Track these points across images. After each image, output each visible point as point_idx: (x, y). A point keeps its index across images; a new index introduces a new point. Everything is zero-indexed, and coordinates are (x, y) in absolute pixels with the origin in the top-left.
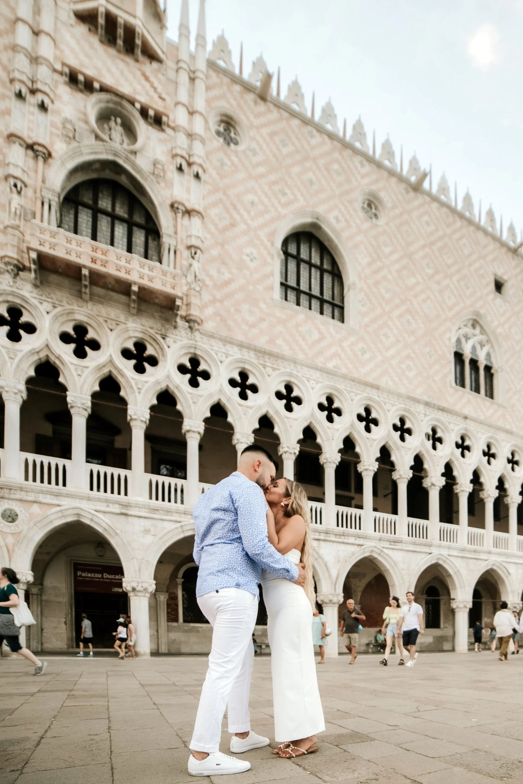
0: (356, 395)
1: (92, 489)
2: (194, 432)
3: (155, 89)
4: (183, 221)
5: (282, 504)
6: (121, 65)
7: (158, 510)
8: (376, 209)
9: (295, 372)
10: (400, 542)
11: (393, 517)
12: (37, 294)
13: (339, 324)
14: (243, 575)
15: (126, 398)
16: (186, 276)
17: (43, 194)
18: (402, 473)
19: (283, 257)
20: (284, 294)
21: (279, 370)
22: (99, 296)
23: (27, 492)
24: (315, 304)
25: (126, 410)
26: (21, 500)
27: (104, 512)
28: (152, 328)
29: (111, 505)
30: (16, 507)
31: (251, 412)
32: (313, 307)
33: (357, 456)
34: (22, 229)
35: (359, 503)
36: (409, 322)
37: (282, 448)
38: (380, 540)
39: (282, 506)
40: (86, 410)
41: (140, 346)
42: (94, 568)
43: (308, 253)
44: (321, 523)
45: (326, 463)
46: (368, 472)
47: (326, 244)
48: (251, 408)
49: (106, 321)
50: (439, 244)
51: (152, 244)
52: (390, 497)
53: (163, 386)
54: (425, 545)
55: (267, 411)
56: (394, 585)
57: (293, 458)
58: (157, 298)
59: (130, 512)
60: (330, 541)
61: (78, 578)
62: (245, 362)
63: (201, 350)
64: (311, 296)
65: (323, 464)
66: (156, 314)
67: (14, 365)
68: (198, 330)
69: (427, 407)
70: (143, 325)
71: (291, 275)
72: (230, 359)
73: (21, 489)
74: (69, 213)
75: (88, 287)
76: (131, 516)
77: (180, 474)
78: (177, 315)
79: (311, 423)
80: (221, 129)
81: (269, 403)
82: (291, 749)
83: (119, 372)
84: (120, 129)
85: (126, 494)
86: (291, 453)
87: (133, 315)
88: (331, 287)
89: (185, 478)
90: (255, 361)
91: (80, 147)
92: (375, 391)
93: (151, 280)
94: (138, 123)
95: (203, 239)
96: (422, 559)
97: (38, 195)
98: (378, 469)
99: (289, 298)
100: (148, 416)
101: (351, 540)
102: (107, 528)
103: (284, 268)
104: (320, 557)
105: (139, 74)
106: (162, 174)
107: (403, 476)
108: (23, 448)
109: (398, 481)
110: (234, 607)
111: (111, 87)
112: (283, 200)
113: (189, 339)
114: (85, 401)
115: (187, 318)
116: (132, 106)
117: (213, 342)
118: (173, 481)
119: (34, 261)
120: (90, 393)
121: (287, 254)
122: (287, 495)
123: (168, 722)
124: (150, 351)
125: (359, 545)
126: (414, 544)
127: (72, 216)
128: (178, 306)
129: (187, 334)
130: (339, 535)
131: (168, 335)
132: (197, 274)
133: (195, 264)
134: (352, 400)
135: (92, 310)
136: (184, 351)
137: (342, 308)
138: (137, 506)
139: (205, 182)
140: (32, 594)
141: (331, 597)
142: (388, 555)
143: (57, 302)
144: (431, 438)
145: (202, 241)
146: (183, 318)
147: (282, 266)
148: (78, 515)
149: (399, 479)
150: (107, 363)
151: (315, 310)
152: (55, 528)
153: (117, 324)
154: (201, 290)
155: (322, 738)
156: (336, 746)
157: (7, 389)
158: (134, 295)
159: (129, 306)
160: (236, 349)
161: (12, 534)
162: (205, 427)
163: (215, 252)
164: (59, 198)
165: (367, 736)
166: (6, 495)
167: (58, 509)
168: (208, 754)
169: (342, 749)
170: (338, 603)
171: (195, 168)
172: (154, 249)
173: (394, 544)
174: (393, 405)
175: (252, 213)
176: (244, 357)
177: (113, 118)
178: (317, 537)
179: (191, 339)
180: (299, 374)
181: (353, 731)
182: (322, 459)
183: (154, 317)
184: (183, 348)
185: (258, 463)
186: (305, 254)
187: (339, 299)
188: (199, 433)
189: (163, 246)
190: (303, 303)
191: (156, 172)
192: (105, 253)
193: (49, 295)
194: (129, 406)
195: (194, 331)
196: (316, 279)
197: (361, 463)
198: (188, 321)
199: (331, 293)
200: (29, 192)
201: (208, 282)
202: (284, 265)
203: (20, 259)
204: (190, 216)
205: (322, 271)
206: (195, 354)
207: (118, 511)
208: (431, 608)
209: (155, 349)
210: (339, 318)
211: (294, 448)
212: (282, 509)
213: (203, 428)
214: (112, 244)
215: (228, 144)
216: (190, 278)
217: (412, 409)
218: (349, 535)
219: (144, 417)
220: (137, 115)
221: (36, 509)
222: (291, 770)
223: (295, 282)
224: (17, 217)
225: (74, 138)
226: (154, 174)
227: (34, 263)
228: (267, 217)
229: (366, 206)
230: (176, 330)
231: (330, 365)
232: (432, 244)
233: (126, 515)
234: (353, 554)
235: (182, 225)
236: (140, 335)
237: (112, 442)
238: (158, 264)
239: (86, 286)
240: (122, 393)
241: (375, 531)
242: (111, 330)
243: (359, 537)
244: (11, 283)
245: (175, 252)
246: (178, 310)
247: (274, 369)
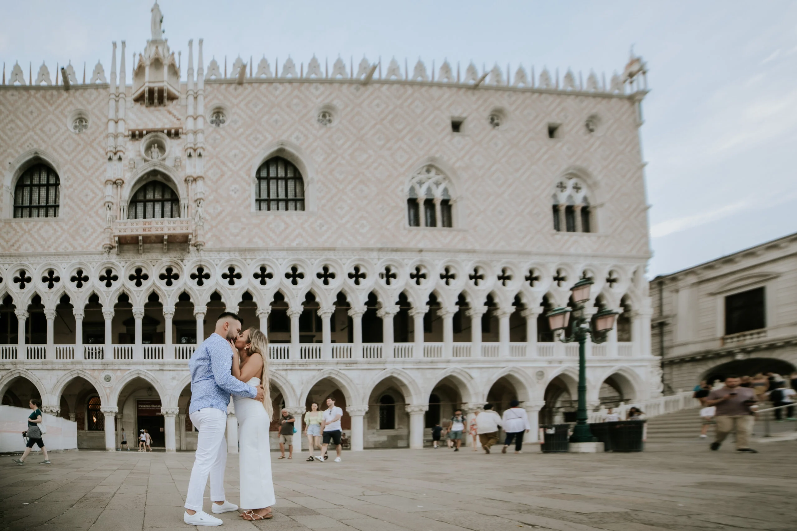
0: (315, 260)
1: (145, 358)
2: (200, 313)
3: (174, 116)
4: (192, 186)
5: (245, 348)
6: (157, 113)
7: (180, 365)
8: (329, 116)
9: (267, 257)
10: (356, 363)
11: (349, 345)
12: (119, 259)
13: (302, 212)
15: (162, 302)
16: (194, 219)
17: (120, 205)
18: (356, 309)
19: (257, 181)
20: (258, 206)
21: (255, 259)
22: (148, 249)
23: (115, 364)
24: (282, 205)
25: (162, 309)
26: (112, 370)
27: (151, 370)
28: (175, 257)
29: (154, 366)
30: (110, 373)
31: (236, 291)
32: (280, 208)
33: (317, 304)
34: (111, 228)
35: (319, 339)
36: (362, 191)
37: (259, 311)
38: (337, 364)
39: (245, 350)
40: (142, 314)
41: (169, 270)
42: (147, 402)
43: (275, 171)
44: (288, 358)
45: (292, 314)
46: (326, 315)
47: (289, 159)
48: (237, 289)
49: (151, 262)
50: (390, 117)
51: (175, 208)
52: (346, 331)
53: (182, 290)
54: (380, 363)
55: (248, 289)
56: (350, 397)
57: (267, 315)
58: (178, 238)
59: (165, 368)
60: (295, 370)
61: (139, 409)
62: (232, 261)
63: (204, 261)
64: (278, 201)
65: (290, 316)
66: (178, 248)
67: (109, 300)
68: (202, 249)
69: (380, 252)
70: (171, 257)
71: (263, 192)
72: (223, 261)
73: (112, 364)
74: (132, 209)
75: (142, 246)
76: (165, 370)
77: (193, 341)
78: (189, 244)
79: (280, 289)
80: (214, 118)
81: (249, 282)
82: (252, 514)
83: (158, 288)
84: (157, 150)
85: (162, 358)
86: (265, 313)
87: (165, 253)
88: (293, 188)
89: (196, 343)
90: (239, 258)
91: (137, 170)
92: (332, 253)
93: (174, 229)
94: (166, 141)
95: (204, 192)
96: (376, 374)
97: (118, 206)
98: (335, 311)
99: (262, 208)
100: (174, 310)
101: (313, 367)
102: (153, 379)
103: (258, 189)
104: (287, 382)
105: (166, 112)
106: (179, 164)
107: (358, 312)
108: (113, 342)
109: (353, 317)
110: (209, 419)
111: (152, 129)
112: (256, 143)
113: (197, 257)
114: (141, 310)
115: (196, 245)
116: (163, 133)
117: (211, 254)
118: (188, 346)
119: (117, 242)
120: (144, 304)
121: (259, 178)
122: (249, 342)
123: (178, 490)
124: (175, 271)
125: (319, 370)
126: (369, 363)
127: (134, 210)
128: (190, 239)
129: (195, 254)
130: (302, 364)
131: (185, 258)
132: (201, 215)
133: (200, 209)
134: (312, 264)
135: (144, 258)
136: (194, 265)
137: (303, 201)
138: (169, 364)
139: (204, 156)
140: (118, 419)
141: (296, 410)
142: (344, 374)
143: (127, 260)
144: (385, 276)
145: (204, 194)
146: (192, 245)
147: (256, 188)
148: (138, 373)
149: (354, 314)
150: (152, 285)
151: (281, 209)
152: (128, 382)
153: (157, 261)
154: (203, 224)
155: (278, 509)
156: (287, 516)
157: (106, 313)
158: (165, 241)
159: (163, 248)
160: (226, 254)
161: (109, 388)
162: (208, 309)
163: (211, 198)
164: (128, 203)
165: (314, 511)
166: (106, 368)
167: (129, 371)
168: (195, 512)
169: (291, 518)
170: (301, 414)
171: (198, 151)
172: (176, 211)
173: (350, 365)
174: (348, 259)
175: (235, 162)
176: (232, 258)
177: (153, 146)
178: (285, 368)
179: (198, 257)
180: (271, 258)
181: (302, 506)
182: (289, 313)
183: (176, 250)
184: (193, 263)
185: (227, 324)
186: (273, 173)
187: (300, 195)
188: (204, 313)
189: (181, 207)
190: (272, 207)
191: (176, 165)
192: (150, 224)
193: (124, 257)
194: (163, 307)
195: (199, 251)
196: (282, 187)
197: (321, 308)
198: (196, 246)
199: (294, 193)
200: (114, 207)
201: (208, 217)
202: (258, 187)
203: (111, 243)
204: (196, 182)
205: (286, 179)
206: (201, 265)
207: (158, 368)
208: (385, 413)
209: (177, 269)
210: (300, 208)
211: (267, 309)
212: (246, 352)
213: (206, 309)
214: (154, 217)
215: (219, 125)
216: (197, 219)
217: (366, 258)
218: (310, 364)
219: (171, 311)
220: (165, 136)
221: (119, 373)
222: (250, 529)
223: (266, 195)
224: (109, 222)
225: (134, 167)
226: (175, 166)
227: (117, 243)
228: (245, 160)
229: (321, 118)
230: (189, 254)
231: (294, 244)
232: (383, 119)
233: (162, 370)
234: (314, 377)
235: (191, 189)
236: (168, 264)
237: (156, 330)
238: (178, 218)
239: (141, 246)
240: (160, 300)
241: (333, 357)
242: (154, 266)
243: (319, 364)
244: (107, 257)
245: (188, 207)
246: (190, 242)
247: (252, 259)
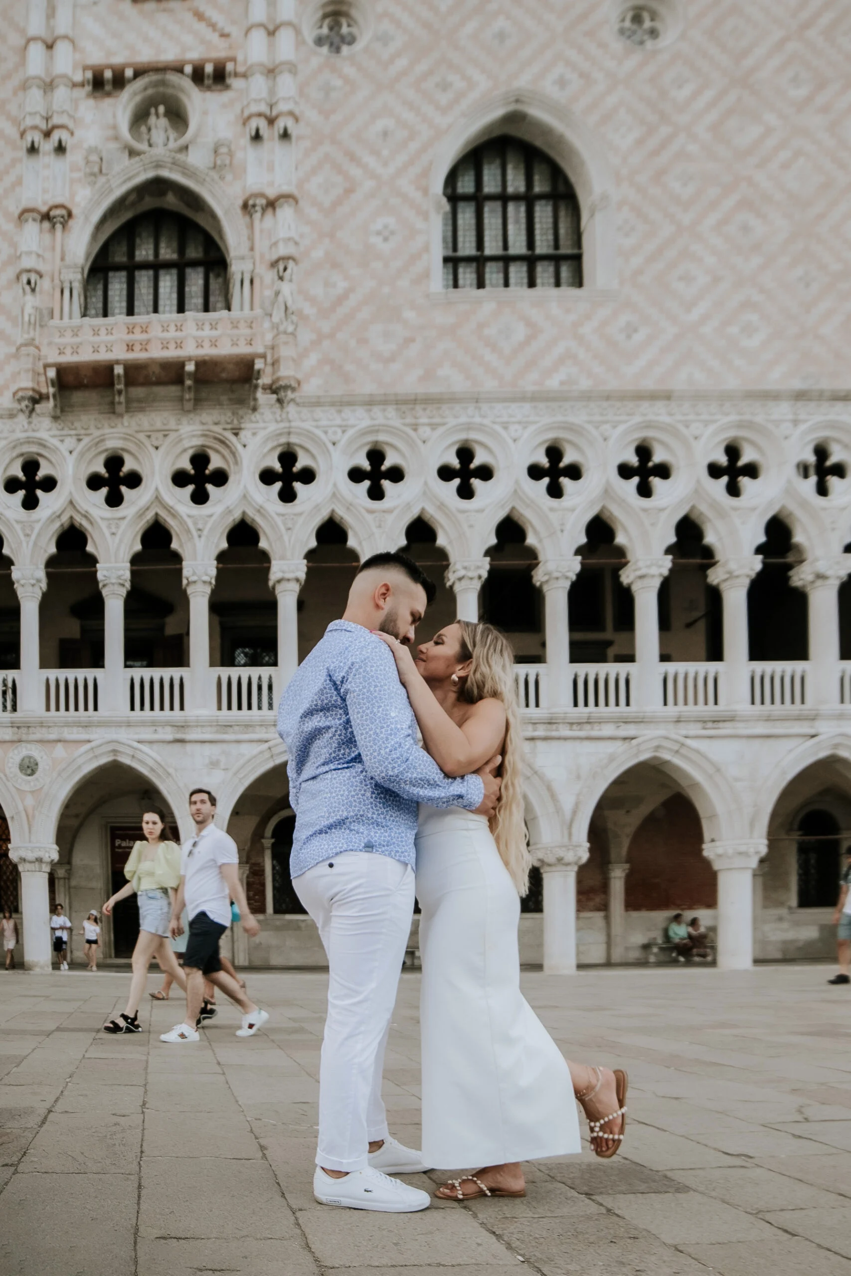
0: (614, 427)
1: (132, 708)
2: (288, 580)
3: (213, 26)
4: (264, 223)
5: (455, 677)
6: (163, 19)
7: (231, 726)
8: (652, 20)
9: (477, 420)
10: (731, 719)
11: (712, 667)
12: (59, 430)
13: (575, 292)
14: (378, 825)
15: (180, 551)
16: (271, 315)
17: (62, 278)
18: (732, 566)
19: (446, 207)
20: (451, 277)
21: (444, 424)
22: (139, 401)
23: (49, 727)
24: (518, 272)
25: (180, 571)
26: (41, 741)
27: (151, 742)
28: (216, 424)
29: (160, 729)
30: (36, 752)
31: (390, 518)
32: (512, 280)
33: (620, 553)
34: (37, 342)
35: (625, 652)
36: (745, 229)
37: (454, 572)
38: (678, 721)
39: (454, 683)
40: (123, 585)
41: (200, 459)
43: (499, 178)
44: (537, 705)
45: (547, 582)
46: (646, 582)
47: (538, 143)
48: (389, 511)
49: (149, 437)
50: (826, 19)
51: (214, 284)
52: (701, 626)
53: (237, 516)
54: (799, 718)
55: (423, 509)
56: (713, 816)
57: (477, 585)
58: (223, 370)
59: (188, 737)
60: (559, 738)
61: (117, 850)
62: (377, 431)
63: (298, 434)
64: (506, 260)
65: (541, 586)
66: (224, 398)
67: (31, 543)
68: (292, 400)
69: (799, 404)
70: (203, 424)
71: (464, 236)
72: (351, 432)
73: (41, 724)
74: (95, 290)
75: (124, 393)
76: (190, 742)
77: (267, 659)
78: (256, 387)
79: (513, 508)
80: (325, 30)
81: (426, 492)
83: (169, 511)
84: (163, 122)
85: (182, 708)
86: (471, 579)
87: (189, 411)
88: (550, 225)
89: (275, 664)
90: (396, 422)
91: (108, 181)
92: (660, 406)
93: (214, 344)
94: (189, 97)
95: (297, 238)
96: (790, 751)
97: (57, 282)
98: (671, 571)
99: (461, 282)
100: (213, 572)
101: (608, 730)
102: (155, 766)
103: (450, 228)
104: (536, 772)
105: (189, 17)
106: (227, 162)
107: (736, 573)
108: (44, 664)
109: (723, 588)
111: (149, 63)
112: (444, 99)
113: (277, 421)
114: (121, 572)
115: (274, 387)
116: (179, 75)
117: (319, 412)
118: (255, 672)
119: (52, 381)
120: (128, 557)
121: (454, 198)
122: (465, 656)
124: (216, 462)
125: (625, 739)
126: (769, 719)
127: (100, 293)
128: (259, 372)
129: (274, 413)
130: (579, 724)
131: (243, 426)
132: (289, 304)
133: (286, 288)
134: (605, 439)
135: (128, 427)
136: (270, 445)
137: (576, 259)
138: (200, 724)
139: (299, 138)
140: (59, 879)
141: (561, 853)
142: (698, 751)
143: (83, 432)
144: (812, 471)
145: (296, 243)
146: (265, 388)
147: (445, 225)
148: (115, 751)
149: (725, 580)
150: (152, 503)
151: (516, 284)
152: (84, 777)
153: (165, 436)
154: (295, 329)
157: (22, 582)
158: (189, 379)
159: (181, 399)
160: (360, 412)
161: (32, 792)
162: (309, 568)
163: (318, 254)
164: (83, 273)
166: (24, 737)
167: (88, 746)
170: (576, 863)
171: (280, 124)
172: (217, 292)
173: (715, 725)
174: (707, 423)
175: (385, 152)
176: (376, 422)
177: (153, 110)
178: (530, 734)
179: (282, 421)
180: (486, 422)
182: (539, 577)
183: (220, 404)
184: (267, 440)
185: (382, 590)
186: (493, 183)
187: (569, 243)
188: (297, 580)
189: (232, 281)
190: (491, 279)
191: (219, 162)
192: (144, 331)
193: (73, 424)
194: (184, 563)
195: (285, 405)
196: (517, 222)
197: (629, 565)
198: (274, 392)
199: (551, 237)
200: (45, 285)
201: (309, 310)
202: (450, 222)
203: (36, 387)
204: (274, 209)
205: (529, 200)
206: (288, 444)
207: (170, 737)
208: (813, 861)
209: (224, 457)
210: (571, 280)
211: (478, 567)
212: (454, 689)
213: (305, 569)
214: (156, 310)
215: (338, 50)
216: (278, 315)
217: (759, 419)
218: (601, 721)
219: (207, 575)
220: (187, 83)
221: (60, 751)
223: (474, 244)
224: (32, 327)
225: (101, 171)
226: (214, 167)
227: (53, 385)
228: (414, 146)
229: (628, 24)
230: (256, 414)
231: (553, 383)
232: (806, 25)
233: (181, 741)
234: (612, 758)
235: (262, 231)
236: (198, 442)
237: (162, 628)
238: (225, 312)
239: (120, 392)
240: (174, 545)
241: (665, 704)
242: (157, 448)
243: (626, 722)
244: (26, 426)
245: (252, 282)
246: (257, 379)
247: (434, 426)
